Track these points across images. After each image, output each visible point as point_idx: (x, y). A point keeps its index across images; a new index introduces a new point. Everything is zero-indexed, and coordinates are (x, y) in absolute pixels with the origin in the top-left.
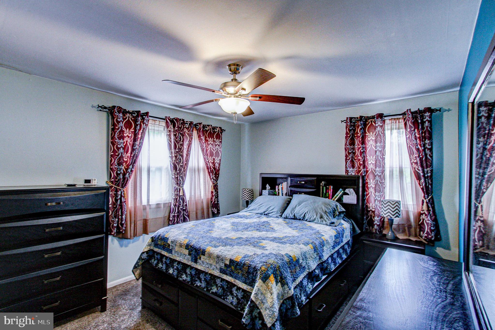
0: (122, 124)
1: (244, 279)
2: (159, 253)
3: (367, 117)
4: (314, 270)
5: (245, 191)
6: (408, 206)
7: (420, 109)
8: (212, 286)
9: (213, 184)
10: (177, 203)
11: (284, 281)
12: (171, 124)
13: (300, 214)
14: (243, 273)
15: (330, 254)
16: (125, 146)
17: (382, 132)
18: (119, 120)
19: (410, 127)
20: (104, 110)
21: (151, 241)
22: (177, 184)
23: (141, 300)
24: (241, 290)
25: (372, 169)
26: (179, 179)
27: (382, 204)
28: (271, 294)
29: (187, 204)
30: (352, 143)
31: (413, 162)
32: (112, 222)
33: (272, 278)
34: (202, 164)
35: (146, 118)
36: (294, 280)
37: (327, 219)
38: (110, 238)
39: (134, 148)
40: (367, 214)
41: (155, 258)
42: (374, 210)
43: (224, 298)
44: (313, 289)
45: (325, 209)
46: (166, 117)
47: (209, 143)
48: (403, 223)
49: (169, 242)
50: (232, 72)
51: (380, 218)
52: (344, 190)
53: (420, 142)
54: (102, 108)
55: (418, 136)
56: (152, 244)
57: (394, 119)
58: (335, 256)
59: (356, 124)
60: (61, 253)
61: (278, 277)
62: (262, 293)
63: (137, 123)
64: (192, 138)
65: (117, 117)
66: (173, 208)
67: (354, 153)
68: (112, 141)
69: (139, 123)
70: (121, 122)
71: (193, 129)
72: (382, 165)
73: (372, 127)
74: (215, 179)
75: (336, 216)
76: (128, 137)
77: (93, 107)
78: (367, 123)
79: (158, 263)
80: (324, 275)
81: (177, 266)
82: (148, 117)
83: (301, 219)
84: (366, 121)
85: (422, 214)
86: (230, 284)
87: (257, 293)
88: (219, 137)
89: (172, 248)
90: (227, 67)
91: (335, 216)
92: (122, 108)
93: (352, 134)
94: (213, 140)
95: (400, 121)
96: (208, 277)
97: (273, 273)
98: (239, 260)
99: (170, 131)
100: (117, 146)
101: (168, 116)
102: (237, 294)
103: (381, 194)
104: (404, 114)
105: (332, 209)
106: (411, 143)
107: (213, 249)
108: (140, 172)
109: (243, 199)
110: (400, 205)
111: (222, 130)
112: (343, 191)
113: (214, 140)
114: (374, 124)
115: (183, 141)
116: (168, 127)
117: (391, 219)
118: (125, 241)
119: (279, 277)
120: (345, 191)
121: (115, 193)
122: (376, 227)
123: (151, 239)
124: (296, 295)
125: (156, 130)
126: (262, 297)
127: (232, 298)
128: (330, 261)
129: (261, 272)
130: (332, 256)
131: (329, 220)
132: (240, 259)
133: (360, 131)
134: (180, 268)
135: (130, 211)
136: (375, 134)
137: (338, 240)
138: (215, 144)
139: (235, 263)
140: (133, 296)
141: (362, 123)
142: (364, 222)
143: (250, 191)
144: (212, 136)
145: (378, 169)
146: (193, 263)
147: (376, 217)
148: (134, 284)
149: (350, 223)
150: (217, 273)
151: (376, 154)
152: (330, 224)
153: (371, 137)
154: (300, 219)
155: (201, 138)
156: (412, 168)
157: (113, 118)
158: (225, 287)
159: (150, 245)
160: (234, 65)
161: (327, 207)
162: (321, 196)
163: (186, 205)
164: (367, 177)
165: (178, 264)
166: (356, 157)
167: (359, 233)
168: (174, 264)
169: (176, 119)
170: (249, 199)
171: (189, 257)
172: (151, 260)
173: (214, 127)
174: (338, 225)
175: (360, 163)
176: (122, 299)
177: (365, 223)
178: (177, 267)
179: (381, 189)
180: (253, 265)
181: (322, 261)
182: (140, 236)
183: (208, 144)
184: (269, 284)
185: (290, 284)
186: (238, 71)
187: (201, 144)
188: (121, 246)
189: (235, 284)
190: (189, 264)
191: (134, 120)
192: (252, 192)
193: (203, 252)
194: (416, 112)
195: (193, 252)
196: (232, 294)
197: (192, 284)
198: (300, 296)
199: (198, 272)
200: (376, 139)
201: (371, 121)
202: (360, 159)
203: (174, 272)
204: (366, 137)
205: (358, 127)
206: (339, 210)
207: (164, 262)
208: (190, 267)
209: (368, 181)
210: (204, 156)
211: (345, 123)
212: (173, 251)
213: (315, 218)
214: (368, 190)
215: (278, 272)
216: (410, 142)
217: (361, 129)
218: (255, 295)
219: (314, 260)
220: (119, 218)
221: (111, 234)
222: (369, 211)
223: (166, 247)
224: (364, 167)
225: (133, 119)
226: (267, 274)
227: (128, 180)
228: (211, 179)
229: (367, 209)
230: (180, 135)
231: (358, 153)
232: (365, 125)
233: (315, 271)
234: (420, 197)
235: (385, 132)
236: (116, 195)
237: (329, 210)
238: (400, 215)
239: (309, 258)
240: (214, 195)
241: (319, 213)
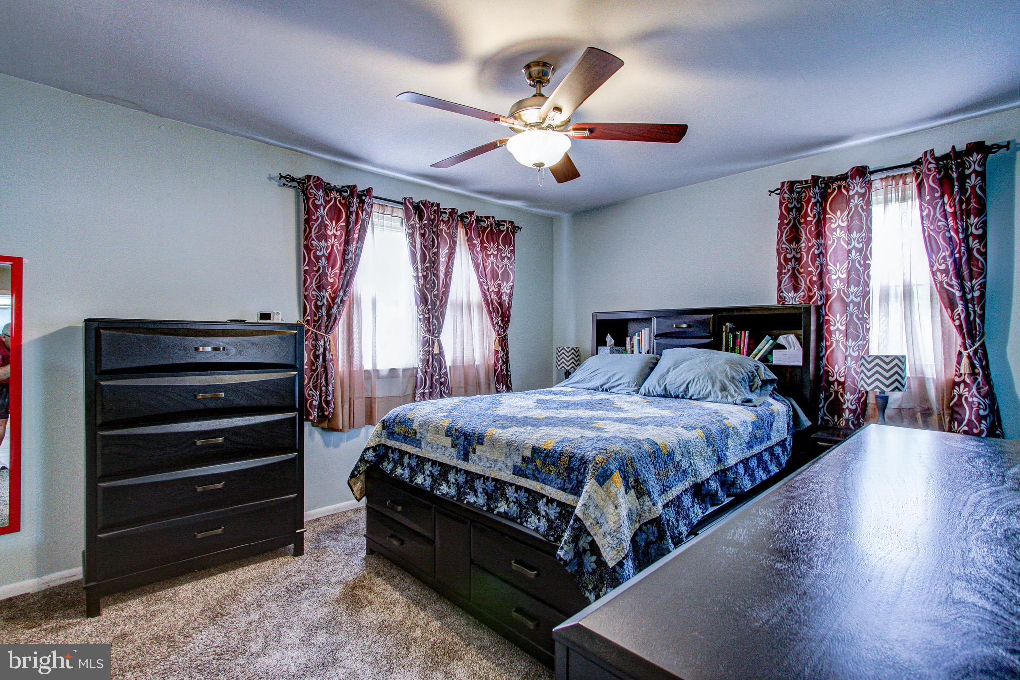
0: (324, 210)
1: (560, 483)
2: (395, 449)
3: (828, 177)
4: (707, 480)
5: (563, 351)
6: (924, 368)
7: (958, 149)
8: (498, 501)
9: (499, 335)
10: (428, 368)
11: (641, 488)
12: (415, 214)
13: (676, 385)
14: (559, 470)
15: (742, 457)
16: (330, 254)
17: (864, 208)
18: (318, 203)
19: (932, 190)
20: (291, 184)
21: (381, 427)
22: (429, 331)
23: (365, 538)
24: (556, 503)
25: (839, 290)
26: (432, 322)
27: (862, 364)
28: (616, 507)
29: (447, 372)
30: (795, 237)
31: (938, 269)
32: (310, 396)
33: (617, 477)
34: (476, 296)
35: (367, 200)
36: (664, 491)
37: (736, 391)
38: (307, 426)
39: (347, 257)
40: (827, 390)
41: (388, 460)
42: (842, 379)
43: (521, 521)
44: (704, 516)
45: (731, 373)
46: (405, 199)
47: (489, 253)
48: (912, 405)
49: (415, 426)
50: (533, 80)
51: (856, 396)
52: (775, 338)
53: (956, 223)
54: (287, 180)
55: (949, 210)
56: (383, 434)
57: (894, 177)
58: (753, 463)
59: (804, 194)
60: (224, 439)
61: (629, 477)
62: (597, 505)
63: (351, 209)
64: (455, 243)
65: (315, 197)
66: (421, 377)
67: (799, 260)
68: (306, 243)
69: (354, 208)
70: (322, 207)
71: (457, 223)
72: (862, 280)
73: (840, 200)
74: (502, 325)
75: (757, 388)
76: (335, 236)
77: (270, 178)
78: (829, 191)
79: (395, 467)
80: (728, 496)
81: (430, 469)
82: (370, 199)
83: (680, 396)
84: (827, 186)
85: (958, 384)
86: (533, 494)
87: (588, 504)
88: (509, 240)
89: (421, 437)
90: (523, 71)
91: (753, 389)
92: (322, 180)
93: (795, 219)
94: (497, 247)
95: (908, 180)
96: (491, 486)
97: (620, 470)
98: (551, 448)
99: (412, 227)
100: (315, 252)
101: (408, 196)
102: (547, 511)
103: (861, 342)
104: (918, 163)
105: (748, 374)
106: (932, 227)
107: (500, 431)
108: (358, 308)
109: (559, 368)
110: (903, 363)
111: (515, 229)
112: (771, 341)
113: (500, 247)
114: (845, 193)
115: (438, 247)
116: (408, 218)
117: (882, 395)
118: (334, 436)
119: (632, 479)
120: (778, 341)
121: (314, 342)
122: (846, 414)
123: (381, 424)
124: (668, 521)
125: (387, 227)
126: (597, 513)
127: (536, 521)
128: (741, 470)
129: (596, 465)
130: (746, 462)
131: (739, 394)
132: (552, 444)
133: (811, 211)
134: (436, 473)
135: (341, 378)
136: (848, 214)
137: (760, 433)
138: (501, 254)
139: (543, 453)
140: (351, 535)
141: (817, 190)
142: (820, 405)
143: (572, 351)
144: (495, 238)
145: (852, 289)
146: (460, 462)
147: (848, 393)
148: (352, 516)
149: (788, 405)
150: (507, 476)
151: (848, 256)
152: (742, 402)
153: (837, 222)
154: (677, 397)
155: (474, 242)
156: (935, 282)
157: (307, 199)
158: (524, 501)
159: (379, 436)
160: (537, 63)
161: (737, 369)
162: (723, 348)
163: (446, 374)
164: (828, 308)
165: (432, 466)
166: (801, 268)
167: (808, 427)
168: (425, 467)
169: (424, 202)
170: (571, 366)
171: (453, 450)
172: (382, 464)
173: (498, 221)
174: (761, 405)
175: (811, 280)
176: (330, 538)
177: (823, 407)
178: (430, 471)
179: (861, 332)
180: (579, 453)
181: (724, 466)
182: (361, 427)
183: (488, 256)
184: (612, 488)
185: (655, 495)
186: (546, 78)
187: (474, 254)
188: (327, 445)
189: (544, 493)
190: (452, 464)
191: (345, 203)
192: (576, 352)
193: (481, 440)
194: (946, 157)
195: (461, 441)
196: (537, 513)
197: (459, 499)
198: (676, 524)
199: (472, 477)
200: (850, 224)
201: (839, 187)
202: (811, 273)
203: (425, 480)
204: (827, 221)
205: (808, 203)
206: (764, 377)
207: (405, 464)
208: (455, 470)
209: (831, 317)
210: (479, 278)
211: (777, 194)
212: (422, 443)
213: (710, 391)
214: (831, 337)
215: (630, 469)
216: (931, 225)
217: (815, 204)
218: (583, 508)
219: (706, 461)
220: (321, 391)
221: (308, 420)
222: (833, 383)
223: (410, 436)
224: (821, 286)
225: (343, 202)
226: (607, 470)
227: (336, 319)
228: (494, 326)
229: (827, 379)
230: (431, 234)
231: (806, 258)
232: (824, 196)
233: (708, 483)
234: (954, 346)
235: (870, 207)
236: (316, 347)
237: (741, 376)
238: (903, 386)
239: (697, 456)
240: (499, 357)
241: (717, 381)
